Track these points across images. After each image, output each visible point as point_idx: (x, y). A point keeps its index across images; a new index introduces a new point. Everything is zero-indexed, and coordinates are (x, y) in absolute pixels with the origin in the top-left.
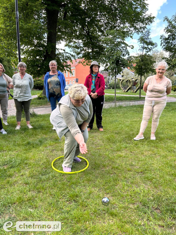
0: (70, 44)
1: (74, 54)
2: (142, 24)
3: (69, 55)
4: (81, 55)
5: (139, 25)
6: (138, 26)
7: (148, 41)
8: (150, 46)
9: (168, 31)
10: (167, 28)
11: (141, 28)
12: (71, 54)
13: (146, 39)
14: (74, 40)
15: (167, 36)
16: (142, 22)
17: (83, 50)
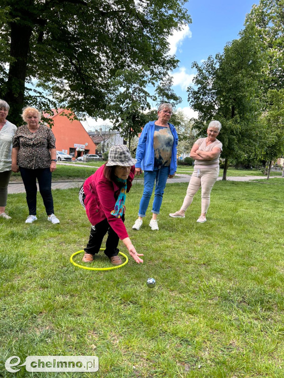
0: (46, 84)
1: (54, 100)
2: (162, 68)
3: (46, 100)
4: (66, 103)
5: (158, 69)
6: (156, 69)
7: (170, 94)
8: (172, 101)
9: (198, 82)
10: (196, 78)
11: (160, 73)
12: (49, 100)
13: (167, 90)
14: (54, 78)
15: (196, 88)
16: (163, 65)
17: (69, 95)
